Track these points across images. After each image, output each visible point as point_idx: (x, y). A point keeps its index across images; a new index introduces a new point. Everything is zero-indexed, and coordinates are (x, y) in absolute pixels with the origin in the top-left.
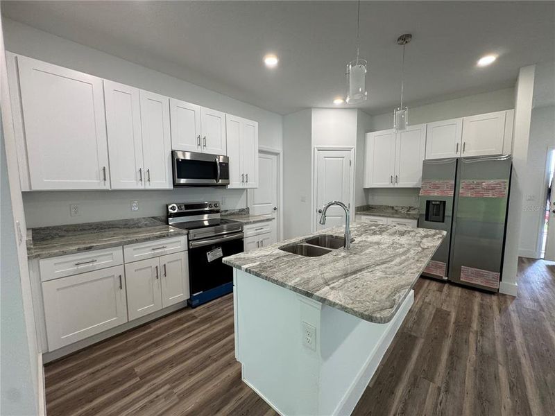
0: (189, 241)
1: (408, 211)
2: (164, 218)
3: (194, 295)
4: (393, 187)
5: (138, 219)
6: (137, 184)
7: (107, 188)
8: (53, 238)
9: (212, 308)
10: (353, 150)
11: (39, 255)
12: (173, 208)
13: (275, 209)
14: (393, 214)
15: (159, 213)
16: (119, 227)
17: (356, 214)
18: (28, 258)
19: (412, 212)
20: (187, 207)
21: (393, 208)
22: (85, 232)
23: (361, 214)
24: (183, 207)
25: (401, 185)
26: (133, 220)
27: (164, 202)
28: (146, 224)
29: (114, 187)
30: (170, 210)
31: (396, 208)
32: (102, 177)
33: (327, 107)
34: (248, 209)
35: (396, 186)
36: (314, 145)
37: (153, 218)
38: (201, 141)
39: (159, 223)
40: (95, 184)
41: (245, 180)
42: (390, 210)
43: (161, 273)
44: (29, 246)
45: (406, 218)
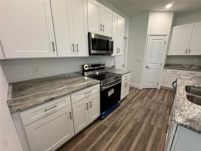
0: (101, 86)
1: (190, 67)
2: (81, 72)
3: (103, 114)
4: (186, 55)
5: (70, 73)
6: (71, 54)
7: (56, 56)
8: (26, 88)
9: (112, 120)
10: (168, 36)
11: (19, 110)
12: (86, 67)
13: (123, 65)
14: (180, 68)
15: (79, 69)
16: (61, 79)
17: (164, 68)
18: (11, 113)
19: (193, 67)
20: (93, 66)
21: (181, 65)
22: (44, 83)
23: (167, 68)
24: (91, 67)
25: (191, 54)
26: (67, 74)
27: (82, 64)
28: (74, 76)
29: (59, 56)
30: (85, 68)
31: (183, 65)
32: (52, 49)
33: (159, 11)
34: (114, 66)
35: (188, 54)
36: (149, 33)
37: (76, 72)
38: (102, 27)
39: (79, 75)
40: (48, 53)
41: (118, 51)
42: (179, 66)
43: (89, 106)
44: (10, 105)
45: (196, 71)
